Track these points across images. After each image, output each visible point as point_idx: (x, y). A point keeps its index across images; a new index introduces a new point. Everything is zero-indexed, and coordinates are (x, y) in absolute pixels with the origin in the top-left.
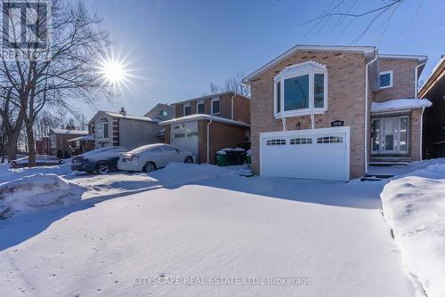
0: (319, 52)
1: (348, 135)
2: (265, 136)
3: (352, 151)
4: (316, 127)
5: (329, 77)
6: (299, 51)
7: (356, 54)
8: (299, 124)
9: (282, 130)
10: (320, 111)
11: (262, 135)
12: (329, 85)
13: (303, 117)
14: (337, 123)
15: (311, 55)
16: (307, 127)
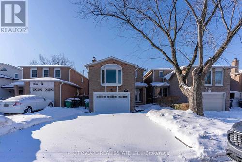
0: (119, 62)
1: (130, 95)
2: (96, 94)
3: (131, 101)
4: (119, 91)
5: (123, 72)
6: (112, 59)
7: (132, 66)
8: (112, 89)
9: (105, 91)
10: (120, 85)
11: (95, 93)
12: (123, 76)
13: (113, 87)
14: (126, 91)
15: (116, 62)
16: (115, 91)
